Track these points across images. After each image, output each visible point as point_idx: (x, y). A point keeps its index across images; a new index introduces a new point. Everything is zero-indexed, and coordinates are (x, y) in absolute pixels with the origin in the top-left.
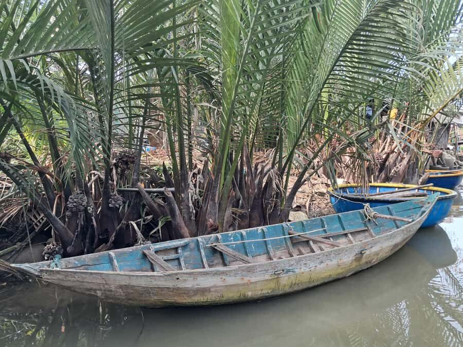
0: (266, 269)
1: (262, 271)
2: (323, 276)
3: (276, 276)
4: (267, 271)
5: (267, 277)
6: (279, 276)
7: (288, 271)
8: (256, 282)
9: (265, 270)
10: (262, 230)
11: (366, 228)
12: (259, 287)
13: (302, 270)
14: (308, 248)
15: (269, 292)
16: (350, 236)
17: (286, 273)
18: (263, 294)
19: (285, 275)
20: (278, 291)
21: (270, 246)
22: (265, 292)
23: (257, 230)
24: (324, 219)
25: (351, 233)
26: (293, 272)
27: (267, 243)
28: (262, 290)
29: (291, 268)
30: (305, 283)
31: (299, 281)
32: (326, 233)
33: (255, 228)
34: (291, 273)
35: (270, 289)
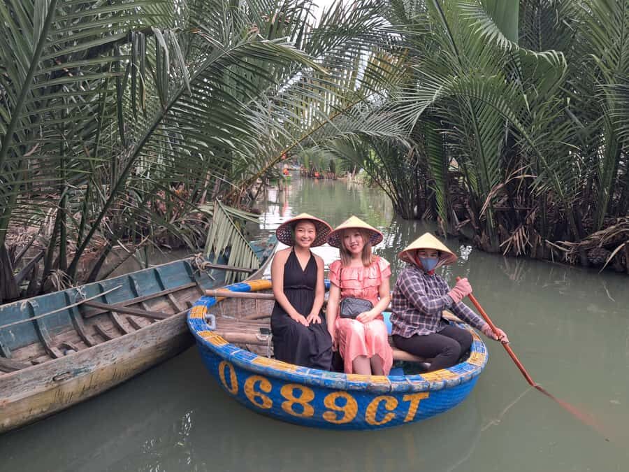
0: (38, 376)
1: (30, 381)
2: (133, 366)
3: (56, 385)
4: (39, 379)
5: (40, 388)
6: (62, 383)
7: (77, 372)
8: (18, 402)
9: (35, 379)
10: (29, 304)
11: (194, 284)
12: (24, 407)
13: (101, 366)
14: (111, 323)
15: (44, 410)
16: (172, 298)
17: (74, 377)
18: (33, 415)
19: (72, 379)
20: (60, 405)
21: (43, 329)
22: (36, 412)
23: (19, 305)
24: (134, 277)
25: (173, 293)
26: (85, 371)
27: (39, 324)
28: (31, 410)
29: (82, 367)
30: (107, 382)
31: (96, 382)
32: (138, 296)
33: (16, 303)
34: (82, 374)
35: (46, 405)
